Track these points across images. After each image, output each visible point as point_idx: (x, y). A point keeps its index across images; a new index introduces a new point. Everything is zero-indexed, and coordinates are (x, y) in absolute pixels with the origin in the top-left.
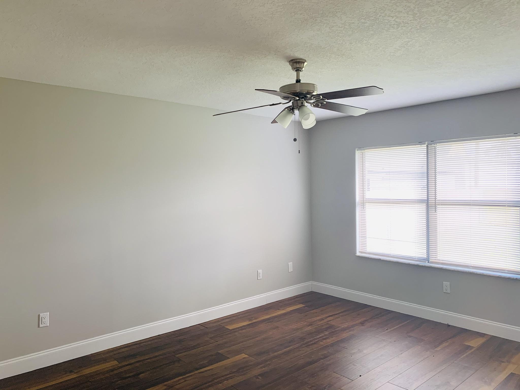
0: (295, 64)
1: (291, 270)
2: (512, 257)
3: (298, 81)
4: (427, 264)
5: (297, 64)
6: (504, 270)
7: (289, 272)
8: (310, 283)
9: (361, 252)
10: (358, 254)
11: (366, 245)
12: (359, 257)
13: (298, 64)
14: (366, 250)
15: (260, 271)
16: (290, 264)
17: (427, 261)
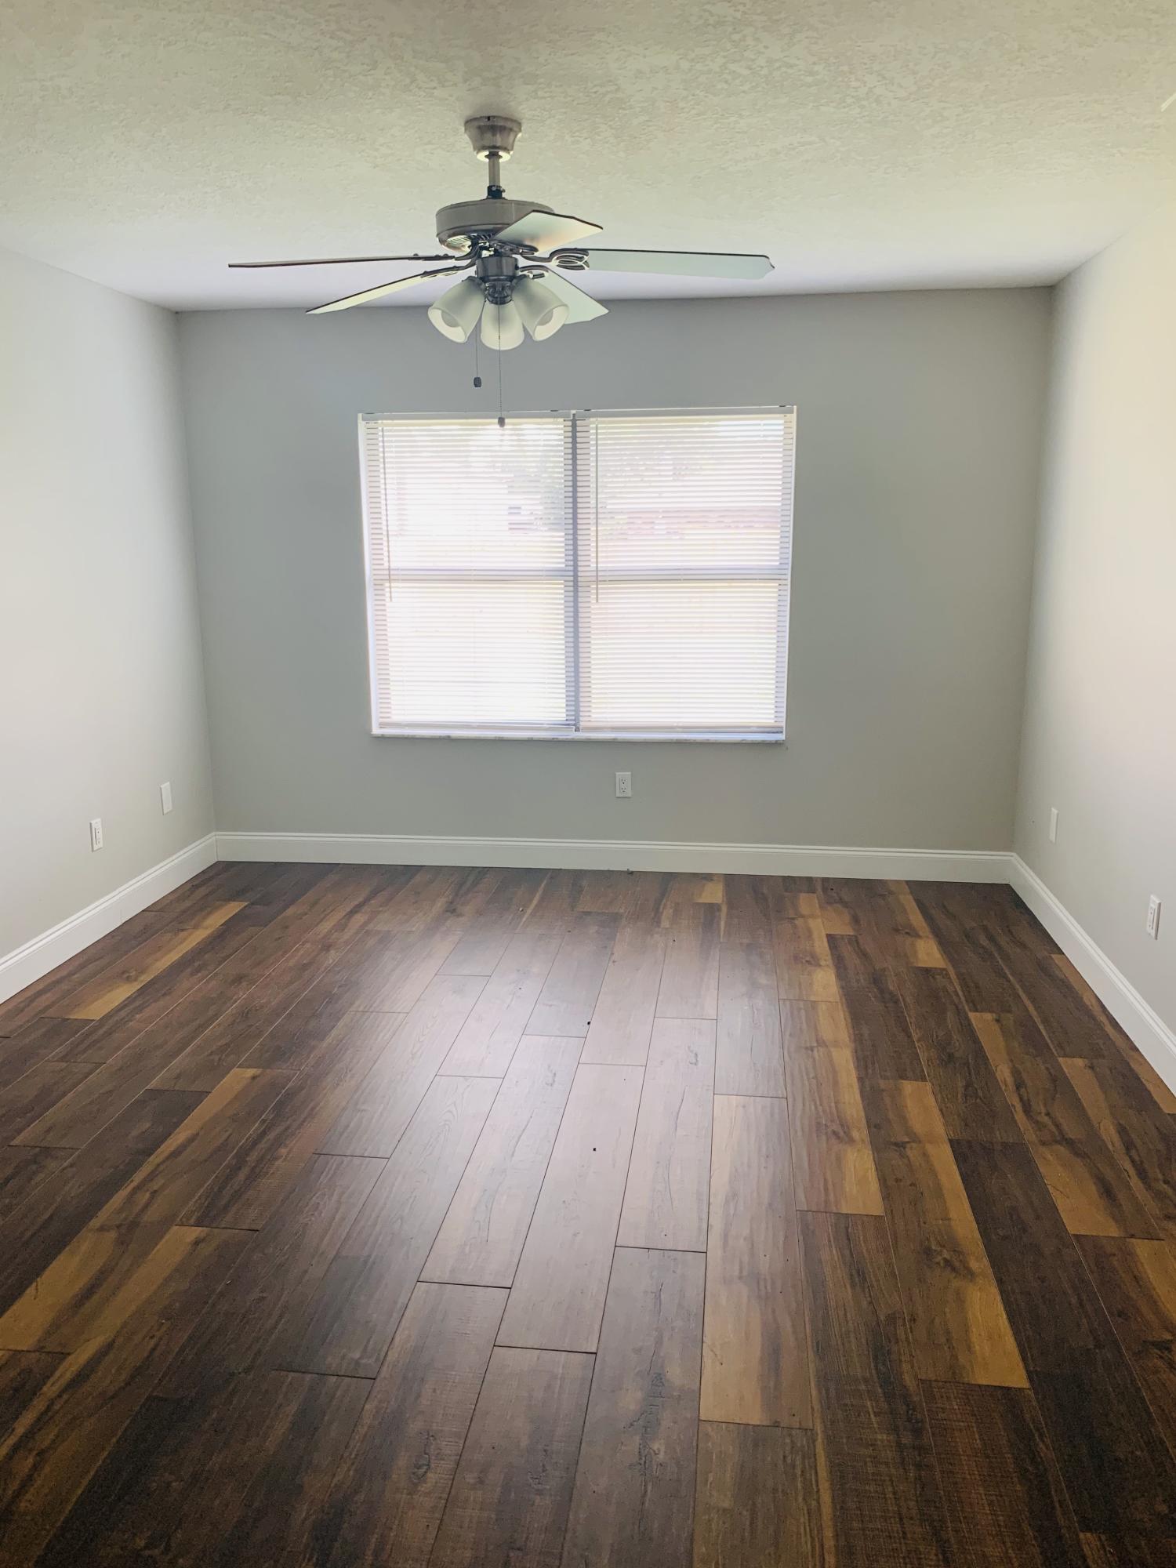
0: (488, 135)
1: (168, 807)
2: (758, 696)
3: (495, 192)
4: (573, 735)
5: (494, 135)
6: (749, 727)
7: (165, 812)
8: (212, 838)
9: (382, 725)
10: (376, 731)
11: (389, 703)
12: (383, 738)
13: (498, 136)
14: (388, 717)
15: (97, 823)
16: (166, 786)
17: (574, 727)
